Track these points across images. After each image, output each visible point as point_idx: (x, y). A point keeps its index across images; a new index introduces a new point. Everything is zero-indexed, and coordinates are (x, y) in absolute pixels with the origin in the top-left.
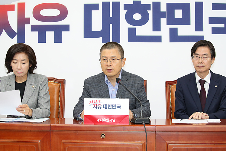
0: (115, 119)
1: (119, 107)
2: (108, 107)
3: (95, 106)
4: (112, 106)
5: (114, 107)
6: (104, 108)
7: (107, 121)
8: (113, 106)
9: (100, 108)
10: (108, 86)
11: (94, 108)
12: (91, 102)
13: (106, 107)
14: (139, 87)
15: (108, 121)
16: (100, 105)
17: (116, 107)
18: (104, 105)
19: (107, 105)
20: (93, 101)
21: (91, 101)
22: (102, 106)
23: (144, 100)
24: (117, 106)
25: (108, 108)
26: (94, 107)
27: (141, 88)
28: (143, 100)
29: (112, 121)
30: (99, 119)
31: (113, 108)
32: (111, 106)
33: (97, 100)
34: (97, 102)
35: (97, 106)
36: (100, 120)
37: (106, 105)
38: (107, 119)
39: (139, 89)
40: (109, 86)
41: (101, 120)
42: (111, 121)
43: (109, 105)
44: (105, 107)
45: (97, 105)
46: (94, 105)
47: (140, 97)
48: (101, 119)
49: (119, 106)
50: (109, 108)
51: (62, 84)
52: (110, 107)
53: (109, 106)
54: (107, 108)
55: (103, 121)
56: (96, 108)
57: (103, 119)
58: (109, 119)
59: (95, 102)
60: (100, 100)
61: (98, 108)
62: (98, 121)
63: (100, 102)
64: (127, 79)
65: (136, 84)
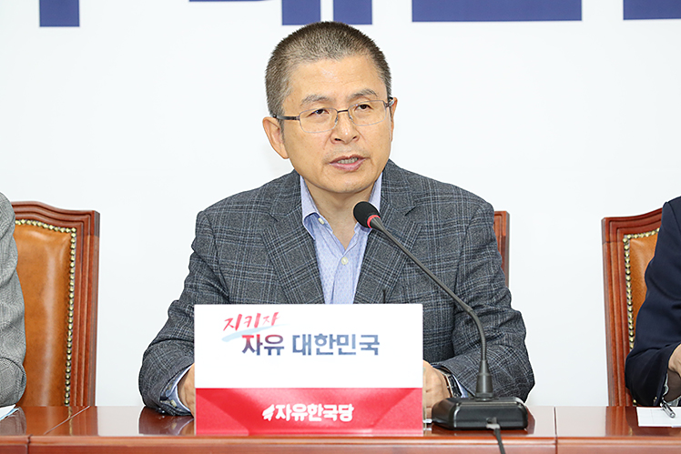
0: (351, 408)
1: (372, 346)
2: (314, 347)
3: (254, 343)
4: (338, 343)
5: (345, 349)
6: (295, 350)
7: (311, 419)
8: (343, 340)
9: (274, 351)
10: (313, 241)
11: (244, 351)
12: (234, 323)
13: (304, 346)
14: (470, 247)
15: (316, 415)
16: (278, 339)
17: (358, 347)
18: (295, 337)
19: (313, 340)
20: (240, 316)
21: (230, 320)
22: (288, 343)
23: (495, 312)
24: (359, 340)
25: (318, 352)
26: (248, 345)
27: (480, 250)
28: (489, 313)
29: (339, 415)
30: (271, 409)
31: (341, 353)
32: (332, 341)
33: (259, 315)
34: (261, 320)
35: (259, 344)
36: (276, 412)
38: (313, 406)
39: (467, 258)
40: (318, 244)
41: (280, 414)
42: (329, 414)
43: (320, 337)
44: (299, 347)
45: (262, 340)
46: (248, 337)
47: (476, 298)
48: (280, 407)
49: (372, 340)
50: (323, 349)
51: (84, 235)
52: (325, 349)
53: (321, 341)
54: (314, 351)
55: (292, 418)
56: (258, 354)
57: (291, 408)
58: (320, 405)
59: (249, 322)
60: (276, 314)
61: (267, 350)
62: (265, 418)
63: (276, 321)
64: (410, 208)
65: (452, 230)
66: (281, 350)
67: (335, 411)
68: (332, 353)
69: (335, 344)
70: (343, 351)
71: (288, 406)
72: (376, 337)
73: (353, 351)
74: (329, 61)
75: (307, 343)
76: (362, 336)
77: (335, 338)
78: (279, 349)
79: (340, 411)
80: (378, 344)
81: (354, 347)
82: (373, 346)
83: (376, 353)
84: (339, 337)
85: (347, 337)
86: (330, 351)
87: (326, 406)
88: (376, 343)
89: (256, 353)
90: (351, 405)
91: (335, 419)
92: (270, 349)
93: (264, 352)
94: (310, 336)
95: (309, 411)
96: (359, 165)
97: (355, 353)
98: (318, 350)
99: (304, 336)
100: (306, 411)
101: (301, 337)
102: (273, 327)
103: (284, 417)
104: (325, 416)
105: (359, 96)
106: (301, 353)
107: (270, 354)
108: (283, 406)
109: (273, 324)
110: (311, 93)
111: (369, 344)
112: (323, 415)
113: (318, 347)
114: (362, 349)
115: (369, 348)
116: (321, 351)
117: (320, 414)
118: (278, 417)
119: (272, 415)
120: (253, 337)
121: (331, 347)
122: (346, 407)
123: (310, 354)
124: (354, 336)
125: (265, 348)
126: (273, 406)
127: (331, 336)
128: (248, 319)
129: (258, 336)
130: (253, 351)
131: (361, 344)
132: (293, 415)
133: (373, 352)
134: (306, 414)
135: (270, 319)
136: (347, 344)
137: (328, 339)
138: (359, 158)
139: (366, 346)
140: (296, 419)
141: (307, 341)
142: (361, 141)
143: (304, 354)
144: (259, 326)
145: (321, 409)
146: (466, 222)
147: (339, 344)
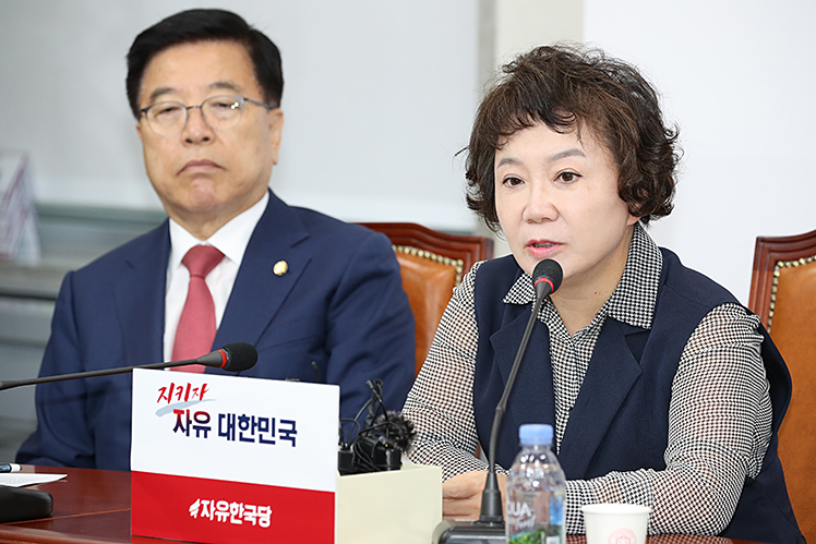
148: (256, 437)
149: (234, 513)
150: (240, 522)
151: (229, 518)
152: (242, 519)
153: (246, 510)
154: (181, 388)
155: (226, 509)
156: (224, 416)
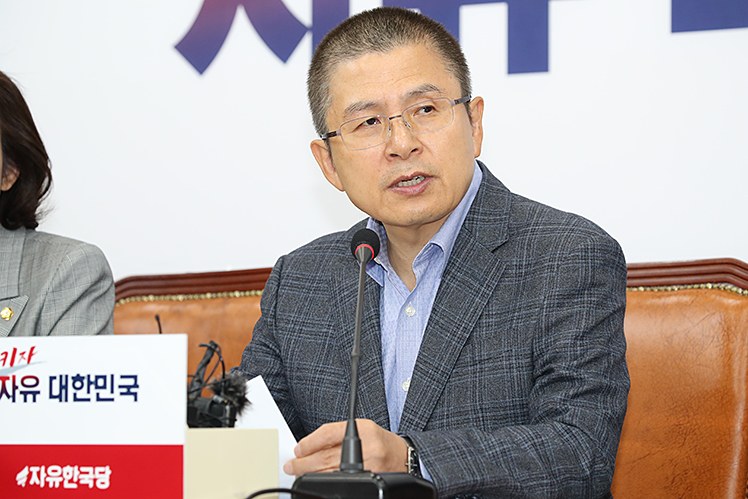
0: (108, 471)
1: (130, 391)
2: (71, 392)
3: (9, 385)
4: (95, 386)
5: (104, 394)
6: (51, 396)
7: (67, 485)
8: (101, 382)
9: (30, 397)
13: (66, 388)
15: (71, 481)
16: (33, 382)
17: (117, 391)
18: (52, 378)
19: (70, 382)
22: (43, 387)
24: (118, 381)
25: (76, 399)
26: (4, 390)
27: (571, 296)
29: (95, 480)
30: (25, 472)
31: (99, 399)
32: (90, 383)
33: (15, 350)
34: (18, 357)
35: (15, 388)
36: (30, 476)
37: (63, 379)
38: (68, 469)
41: (34, 479)
42: (87, 480)
43: (78, 378)
44: (56, 392)
45: (18, 383)
46: (4, 379)
48: (35, 470)
49: (131, 382)
50: (82, 394)
53: (78, 384)
54: (71, 397)
55: (47, 483)
56: (14, 401)
57: (46, 471)
58: (76, 467)
59: (5, 359)
60: (33, 348)
61: (22, 396)
62: (19, 483)
63: (33, 358)
64: (499, 243)
65: (542, 270)
66: (37, 396)
67: (91, 476)
68: (89, 400)
69: (92, 387)
70: (101, 396)
71: (43, 468)
72: (135, 377)
73: (111, 396)
74: (375, 54)
75: (63, 387)
76: (122, 377)
77: (92, 379)
78: (35, 394)
79: (97, 475)
80: (137, 387)
81: (112, 392)
82: (133, 390)
83: (136, 400)
84: (97, 377)
85: (104, 377)
86: (87, 396)
87: (83, 469)
88: (136, 386)
89: (11, 399)
90: (108, 468)
91: (91, 486)
92: (25, 394)
93: (19, 397)
94: (67, 376)
95: (65, 475)
96: (425, 187)
97: (112, 400)
98: (75, 394)
99: (61, 376)
100: (61, 475)
101: (58, 378)
102: (30, 366)
103: (38, 483)
104: (82, 482)
105: (416, 94)
106: (57, 400)
107: (25, 401)
108: (37, 469)
109: (29, 362)
110: (354, 100)
111: (129, 387)
112: (79, 480)
113: (74, 391)
114: (122, 394)
115: (128, 393)
116: (78, 397)
117: (75, 480)
118: (32, 482)
119: (25, 480)
120: (8, 378)
121: (89, 392)
122: (102, 469)
123: (66, 400)
124: (112, 376)
125: (21, 393)
126: (27, 468)
127: (89, 376)
128: (4, 356)
129: (14, 377)
130: (8, 396)
131: (120, 387)
132: (48, 479)
133: (132, 397)
134: (61, 479)
135: (26, 356)
136: (104, 387)
137: (85, 381)
138: (426, 176)
139: (125, 390)
140: (51, 485)
141: (64, 383)
142: (426, 155)
143: (61, 401)
144: (15, 364)
145: (77, 473)
146: (560, 259)
147: (97, 387)
148: (93, 396)
149: (70, 477)
150: (74, 486)
151: (62, 483)
152: (78, 483)
153: (81, 473)
154: (6, 353)
155: (59, 473)
156: (55, 378)
